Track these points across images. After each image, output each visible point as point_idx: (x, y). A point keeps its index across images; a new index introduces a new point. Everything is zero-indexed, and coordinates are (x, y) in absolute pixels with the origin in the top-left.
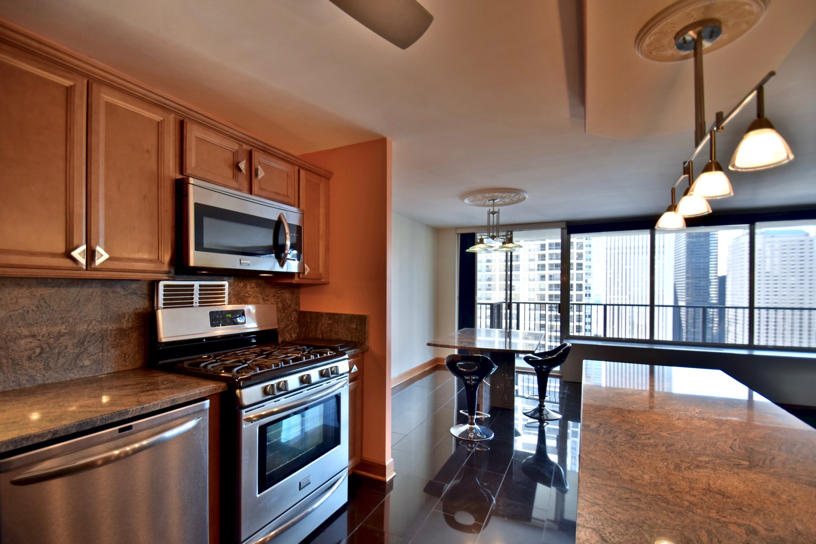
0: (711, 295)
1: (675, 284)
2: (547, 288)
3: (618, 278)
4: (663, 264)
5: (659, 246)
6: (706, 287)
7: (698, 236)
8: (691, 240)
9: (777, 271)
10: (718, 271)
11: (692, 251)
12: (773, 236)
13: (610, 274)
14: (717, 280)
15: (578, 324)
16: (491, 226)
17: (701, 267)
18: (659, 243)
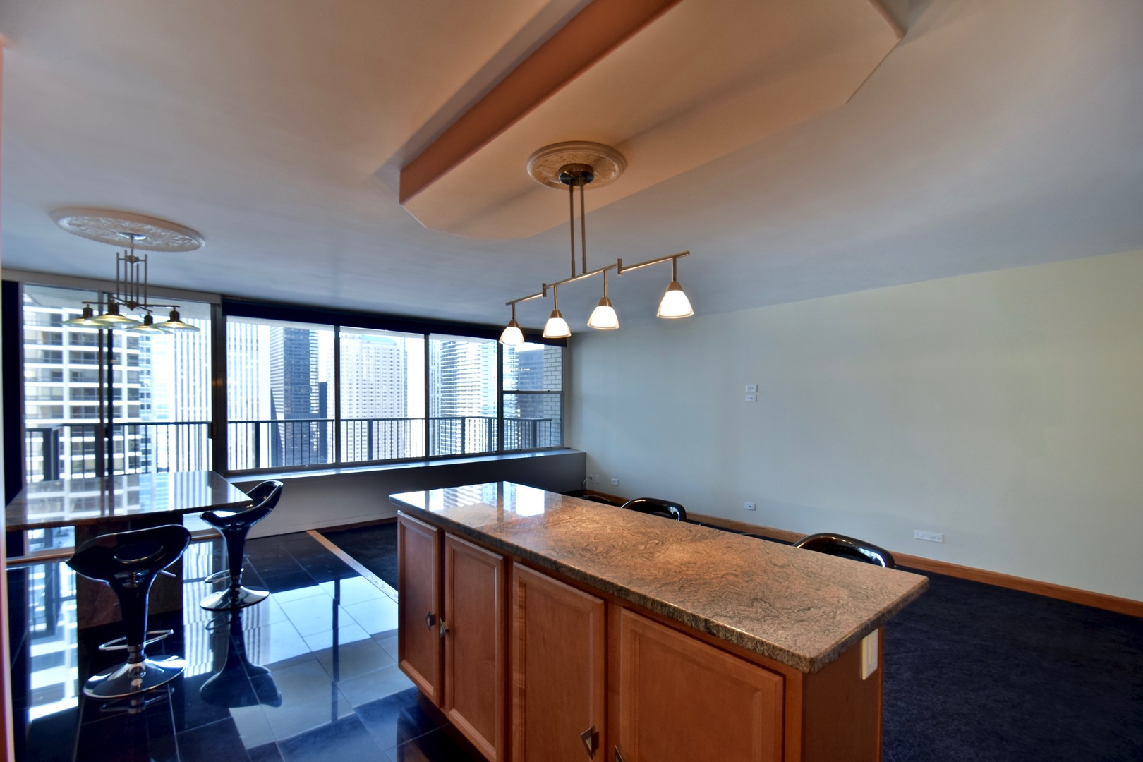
0: (312, 405)
1: (271, 391)
2: (66, 394)
3: (194, 380)
4: (257, 364)
5: (252, 340)
6: (307, 394)
7: (297, 332)
8: (289, 336)
9: (372, 380)
10: (320, 377)
11: (291, 351)
12: (368, 342)
13: (182, 374)
14: (317, 387)
15: (132, 454)
16: (135, 284)
17: (302, 370)
18: (252, 336)
